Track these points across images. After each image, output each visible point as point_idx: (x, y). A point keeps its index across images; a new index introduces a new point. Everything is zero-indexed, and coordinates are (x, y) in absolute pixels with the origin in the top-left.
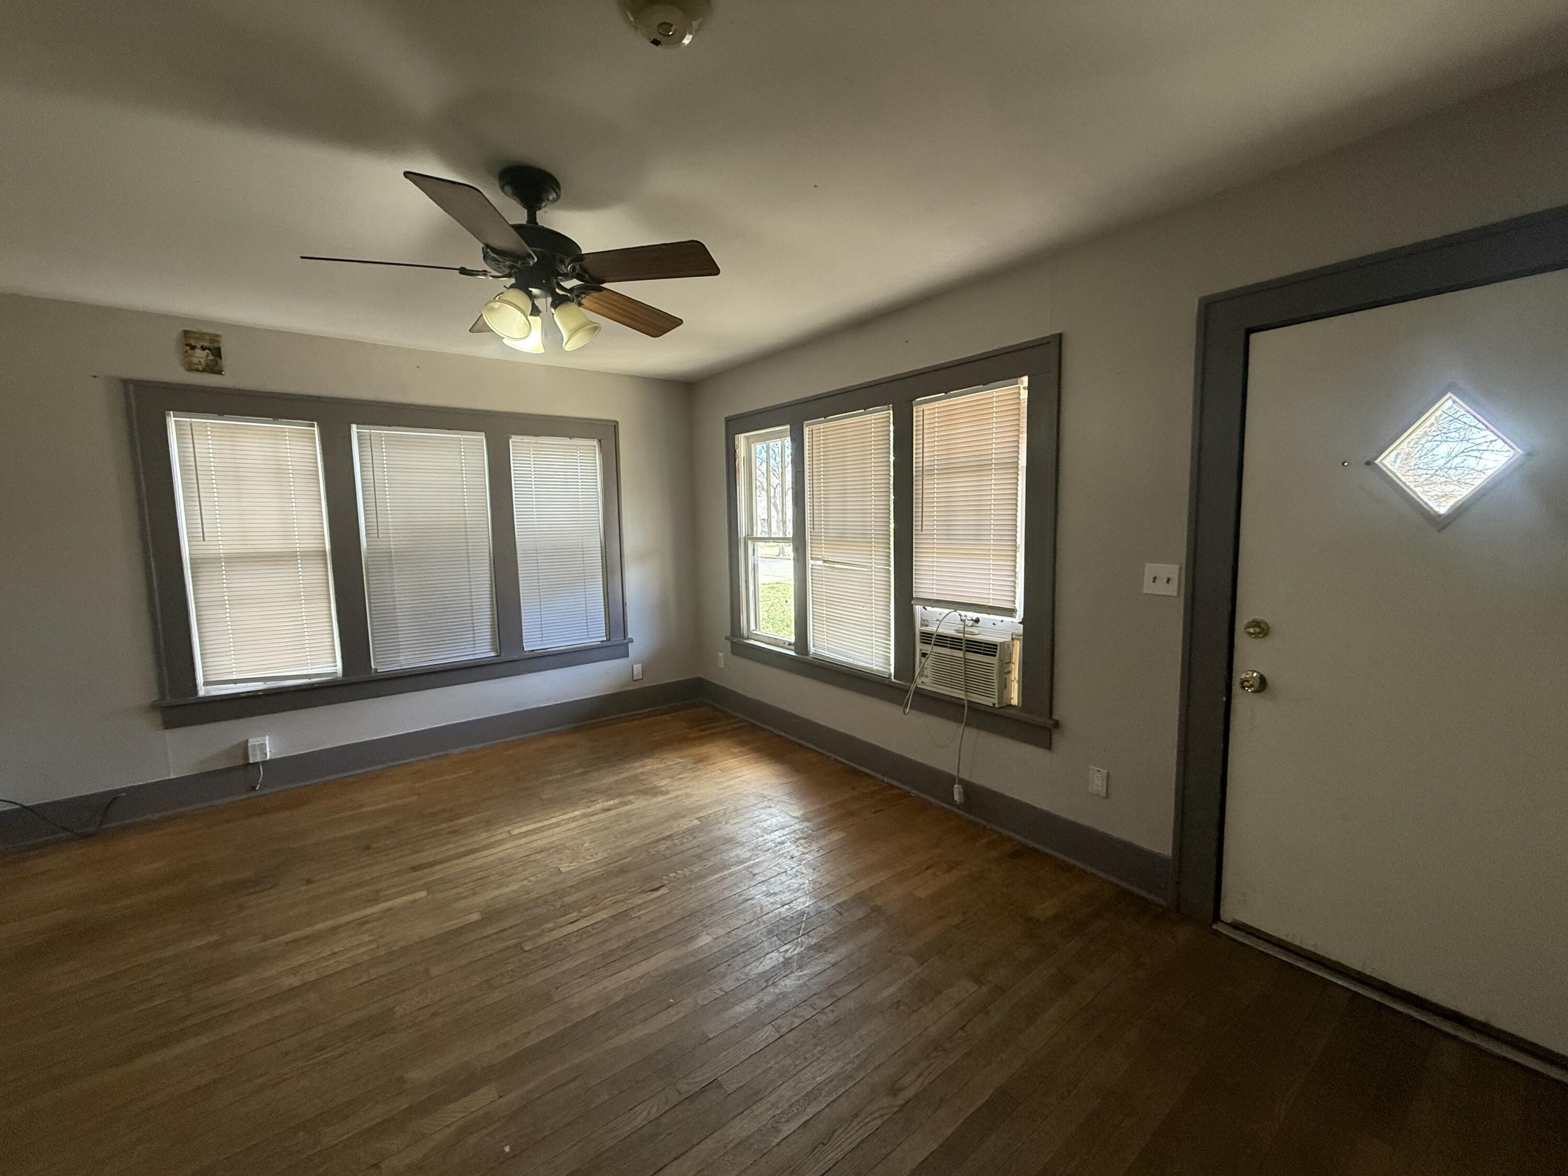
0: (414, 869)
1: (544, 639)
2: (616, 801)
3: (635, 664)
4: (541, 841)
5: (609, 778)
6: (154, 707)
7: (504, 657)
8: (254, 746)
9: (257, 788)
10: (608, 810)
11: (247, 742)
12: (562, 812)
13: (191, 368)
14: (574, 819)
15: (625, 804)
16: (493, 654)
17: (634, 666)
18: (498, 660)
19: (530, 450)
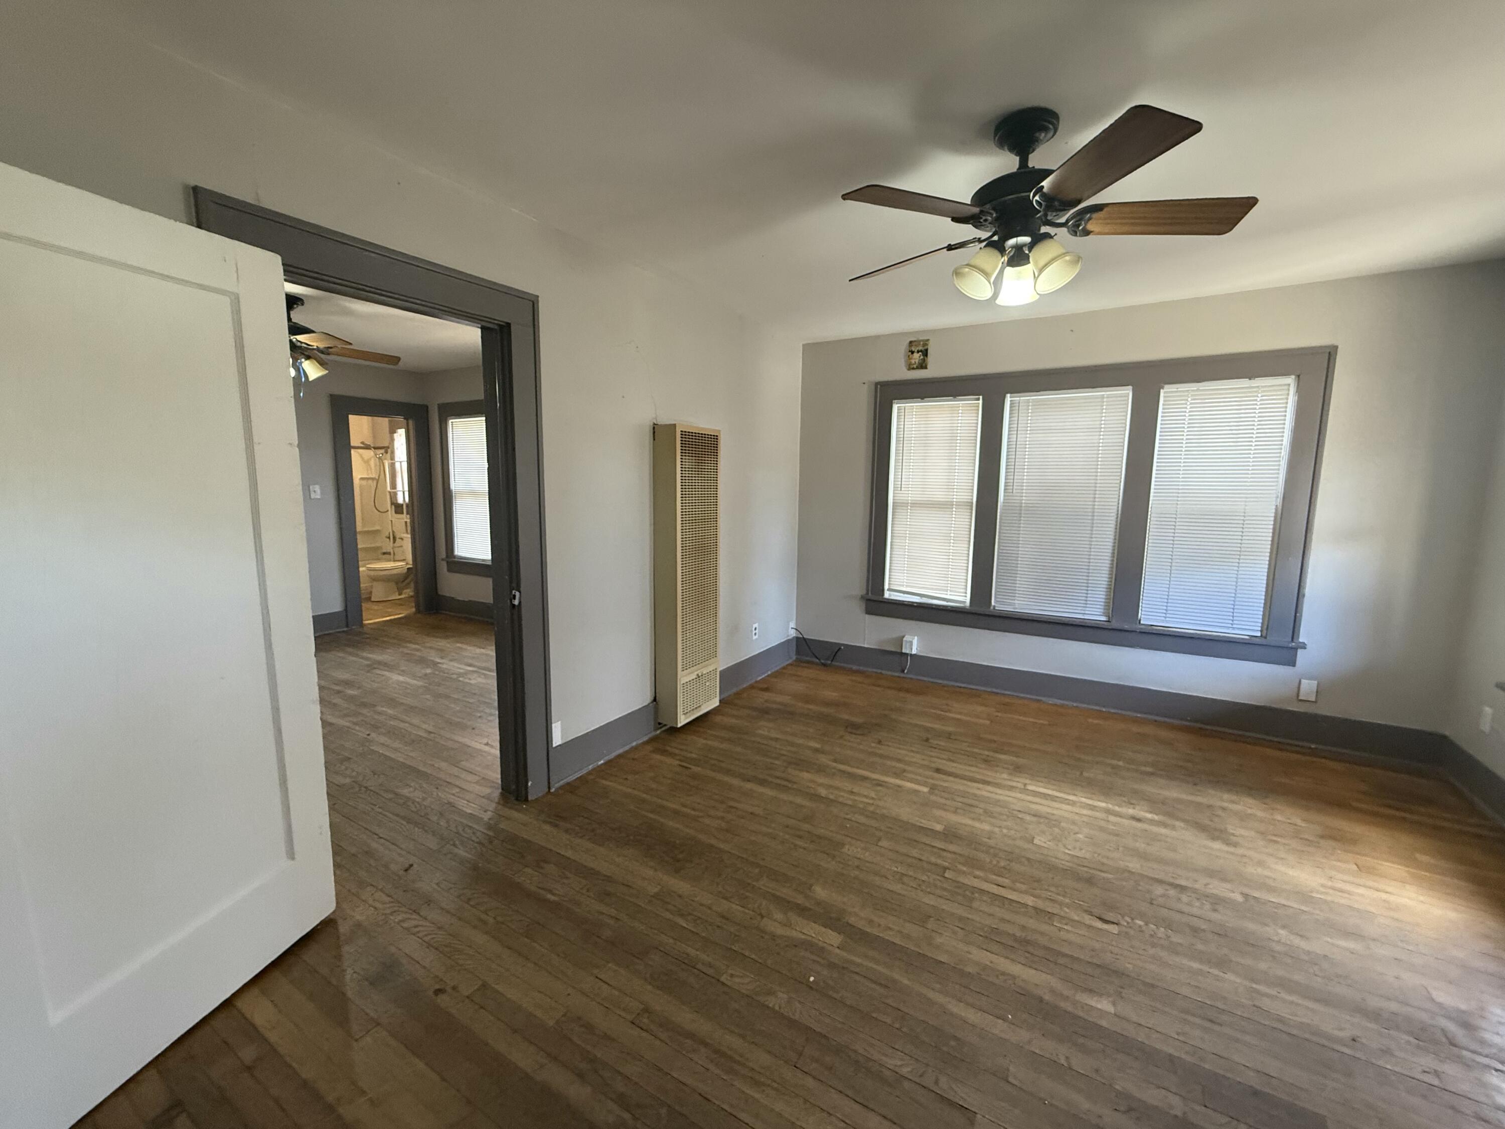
0: (938, 771)
1: (1168, 615)
2: (1156, 817)
3: (1306, 679)
4: (1044, 807)
5: (1174, 792)
6: (862, 597)
7: (1115, 624)
8: (906, 641)
9: (906, 671)
10: (1139, 820)
11: (903, 637)
12: (1090, 796)
13: (910, 368)
14: (1093, 808)
15: (1165, 825)
16: (1104, 618)
17: (1303, 681)
18: (1106, 625)
19: (1187, 400)
